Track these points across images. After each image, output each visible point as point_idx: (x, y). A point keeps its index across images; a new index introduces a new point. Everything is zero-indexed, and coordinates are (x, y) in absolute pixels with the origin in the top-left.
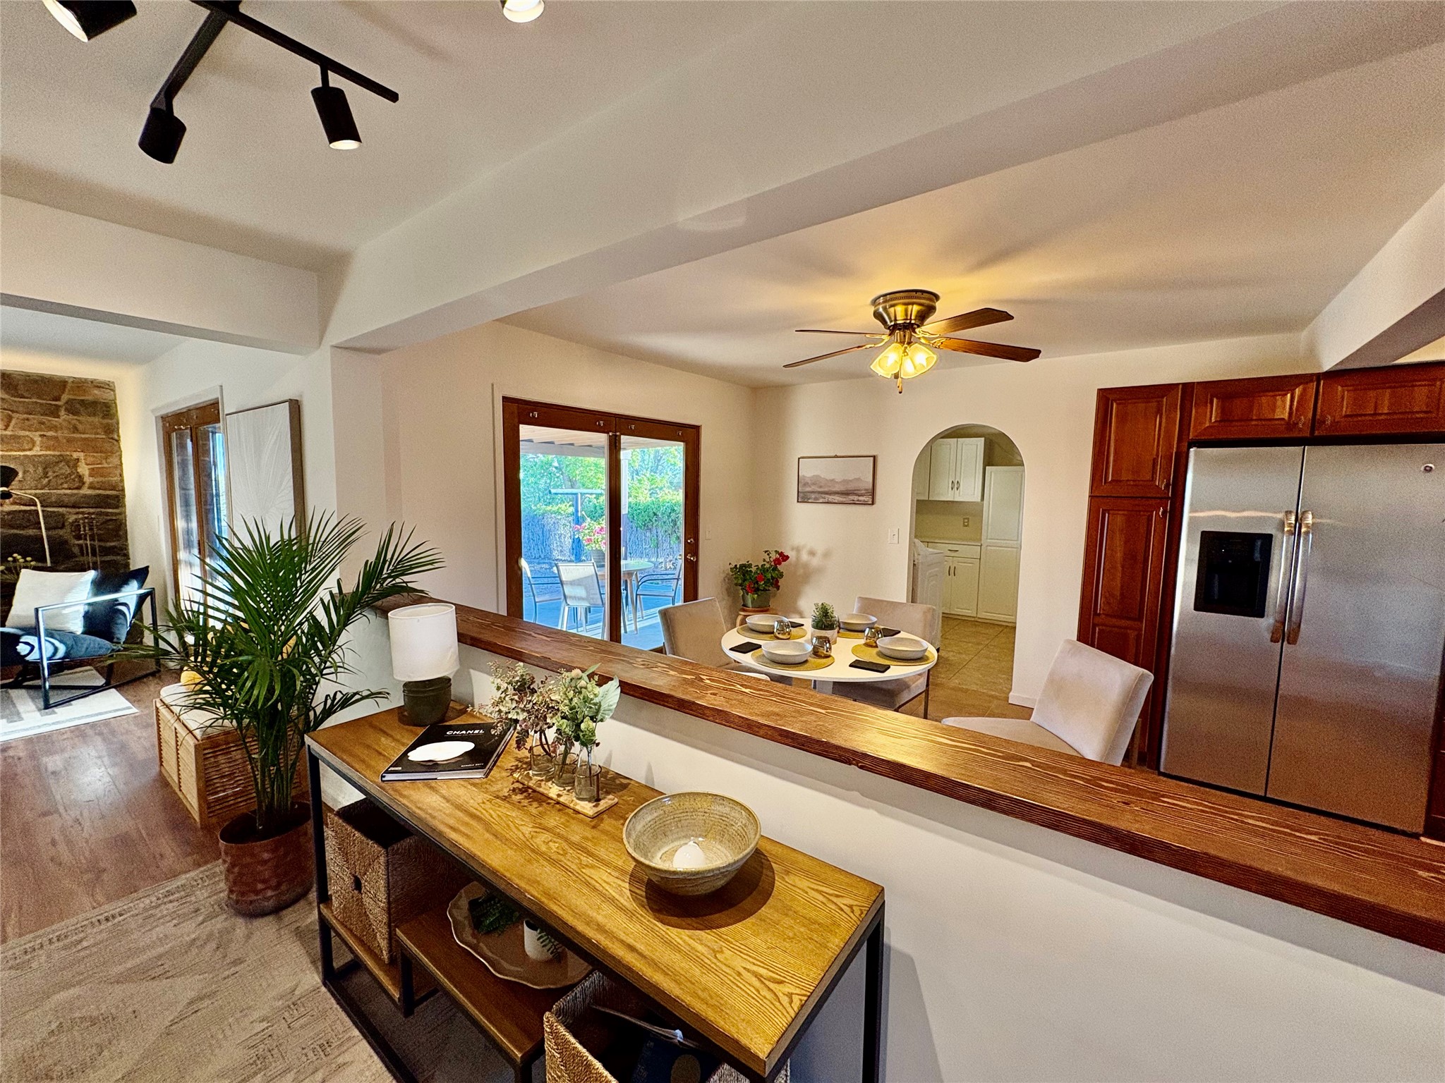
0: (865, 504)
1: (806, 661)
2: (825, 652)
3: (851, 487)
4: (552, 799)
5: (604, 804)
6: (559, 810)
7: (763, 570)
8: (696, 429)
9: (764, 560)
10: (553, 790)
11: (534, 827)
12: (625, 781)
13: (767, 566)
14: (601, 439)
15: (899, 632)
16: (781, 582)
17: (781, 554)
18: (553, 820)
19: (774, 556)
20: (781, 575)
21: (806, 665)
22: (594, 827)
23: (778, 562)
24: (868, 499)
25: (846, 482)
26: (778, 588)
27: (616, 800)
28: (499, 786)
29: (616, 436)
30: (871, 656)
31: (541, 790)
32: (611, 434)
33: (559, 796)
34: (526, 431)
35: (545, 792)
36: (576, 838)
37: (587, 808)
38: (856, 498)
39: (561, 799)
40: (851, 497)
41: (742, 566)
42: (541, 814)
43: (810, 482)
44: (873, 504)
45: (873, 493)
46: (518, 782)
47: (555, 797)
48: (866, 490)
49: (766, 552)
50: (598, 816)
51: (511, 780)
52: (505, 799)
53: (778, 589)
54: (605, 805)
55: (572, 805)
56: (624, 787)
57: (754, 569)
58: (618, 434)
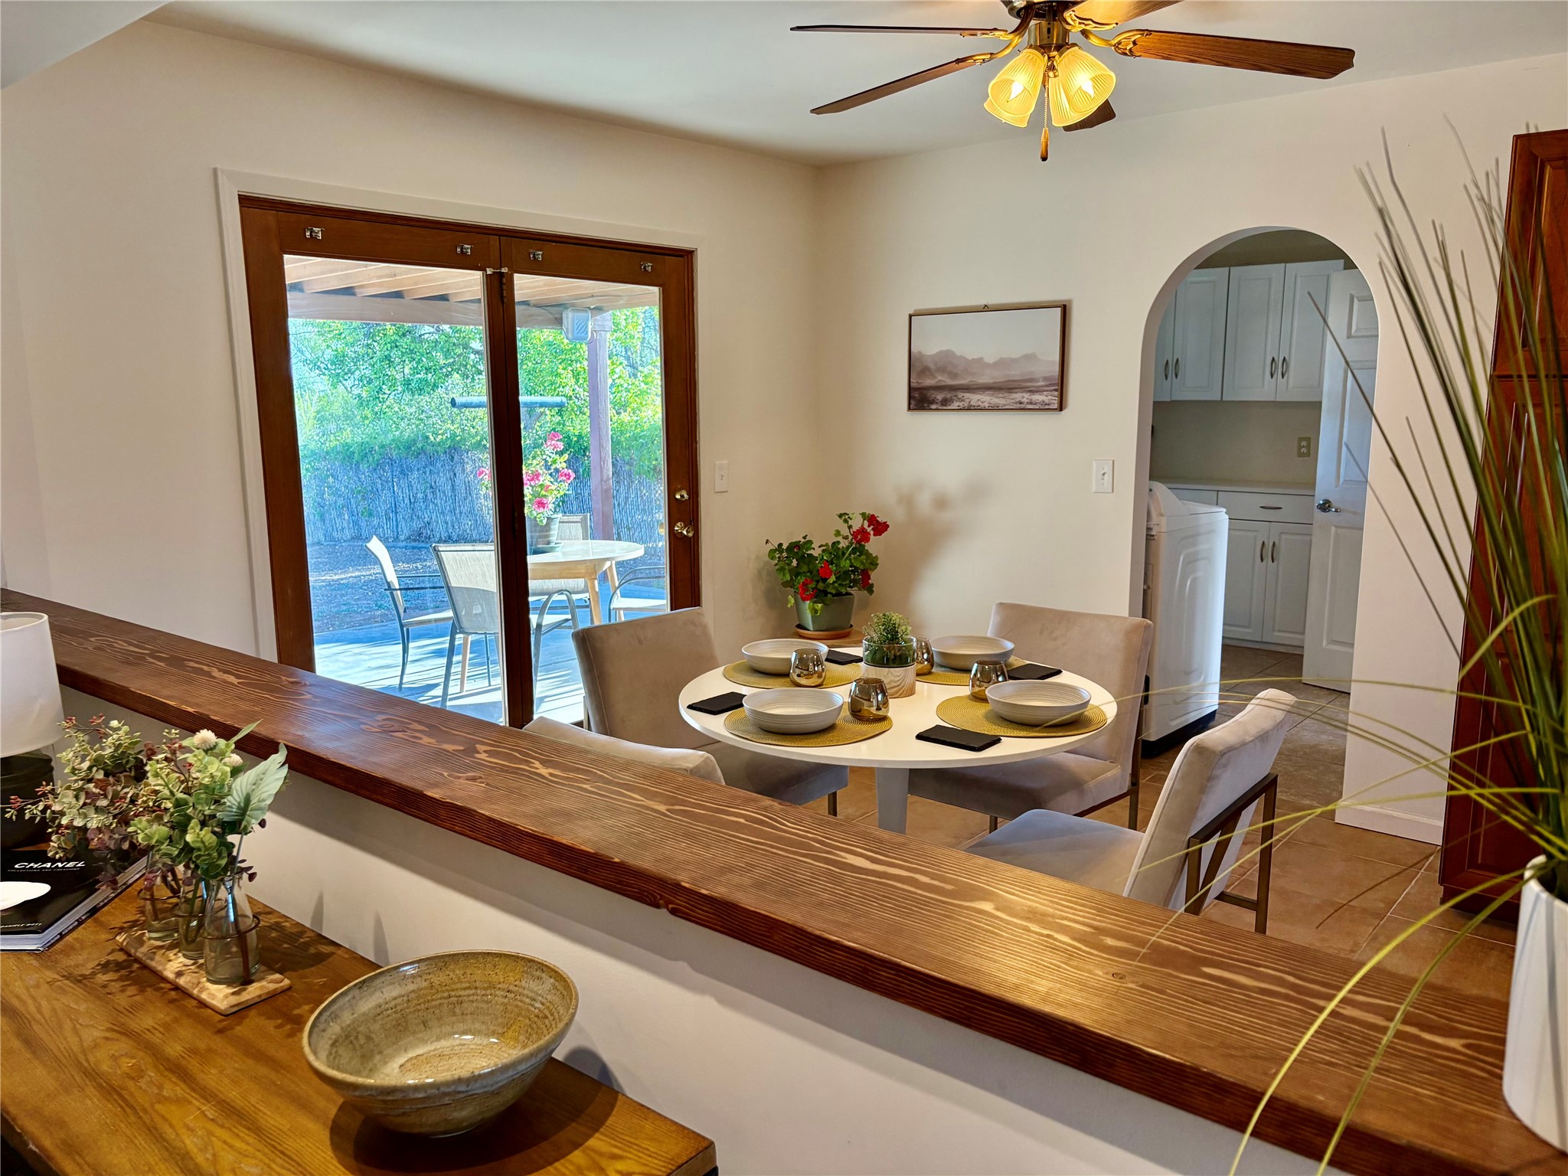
0: (1045, 408)
1: (831, 728)
2: (873, 710)
3: (1015, 373)
4: (165, 980)
5: (253, 991)
6: (172, 1001)
7: (834, 552)
8: (686, 256)
9: (838, 533)
10: (174, 964)
11: (109, 1030)
12: (326, 949)
13: (844, 544)
14: (468, 283)
15: (1059, 672)
16: (875, 577)
17: (872, 520)
18: (151, 1018)
19: (857, 523)
20: (873, 563)
21: (830, 735)
22: (220, 1031)
23: (861, 536)
24: (1052, 399)
25: (1001, 363)
26: (870, 589)
27: (287, 982)
28: (80, 959)
29: (502, 275)
30: (974, 720)
31: (153, 964)
32: (489, 271)
33: (179, 974)
34: (297, 267)
35: (160, 968)
36: (174, 1049)
37: (219, 995)
38: (1025, 397)
39: (182, 981)
40: (1018, 396)
41: (795, 546)
42: (133, 1009)
43: (932, 366)
44: (1061, 408)
45: (1061, 385)
46: (121, 950)
47: (170, 975)
48: (1045, 379)
49: (840, 516)
50: (240, 1012)
51: (110, 946)
52: (81, 980)
53: (871, 591)
54: (258, 993)
55: (195, 992)
56: (320, 958)
57: (816, 552)
58: (504, 270)
